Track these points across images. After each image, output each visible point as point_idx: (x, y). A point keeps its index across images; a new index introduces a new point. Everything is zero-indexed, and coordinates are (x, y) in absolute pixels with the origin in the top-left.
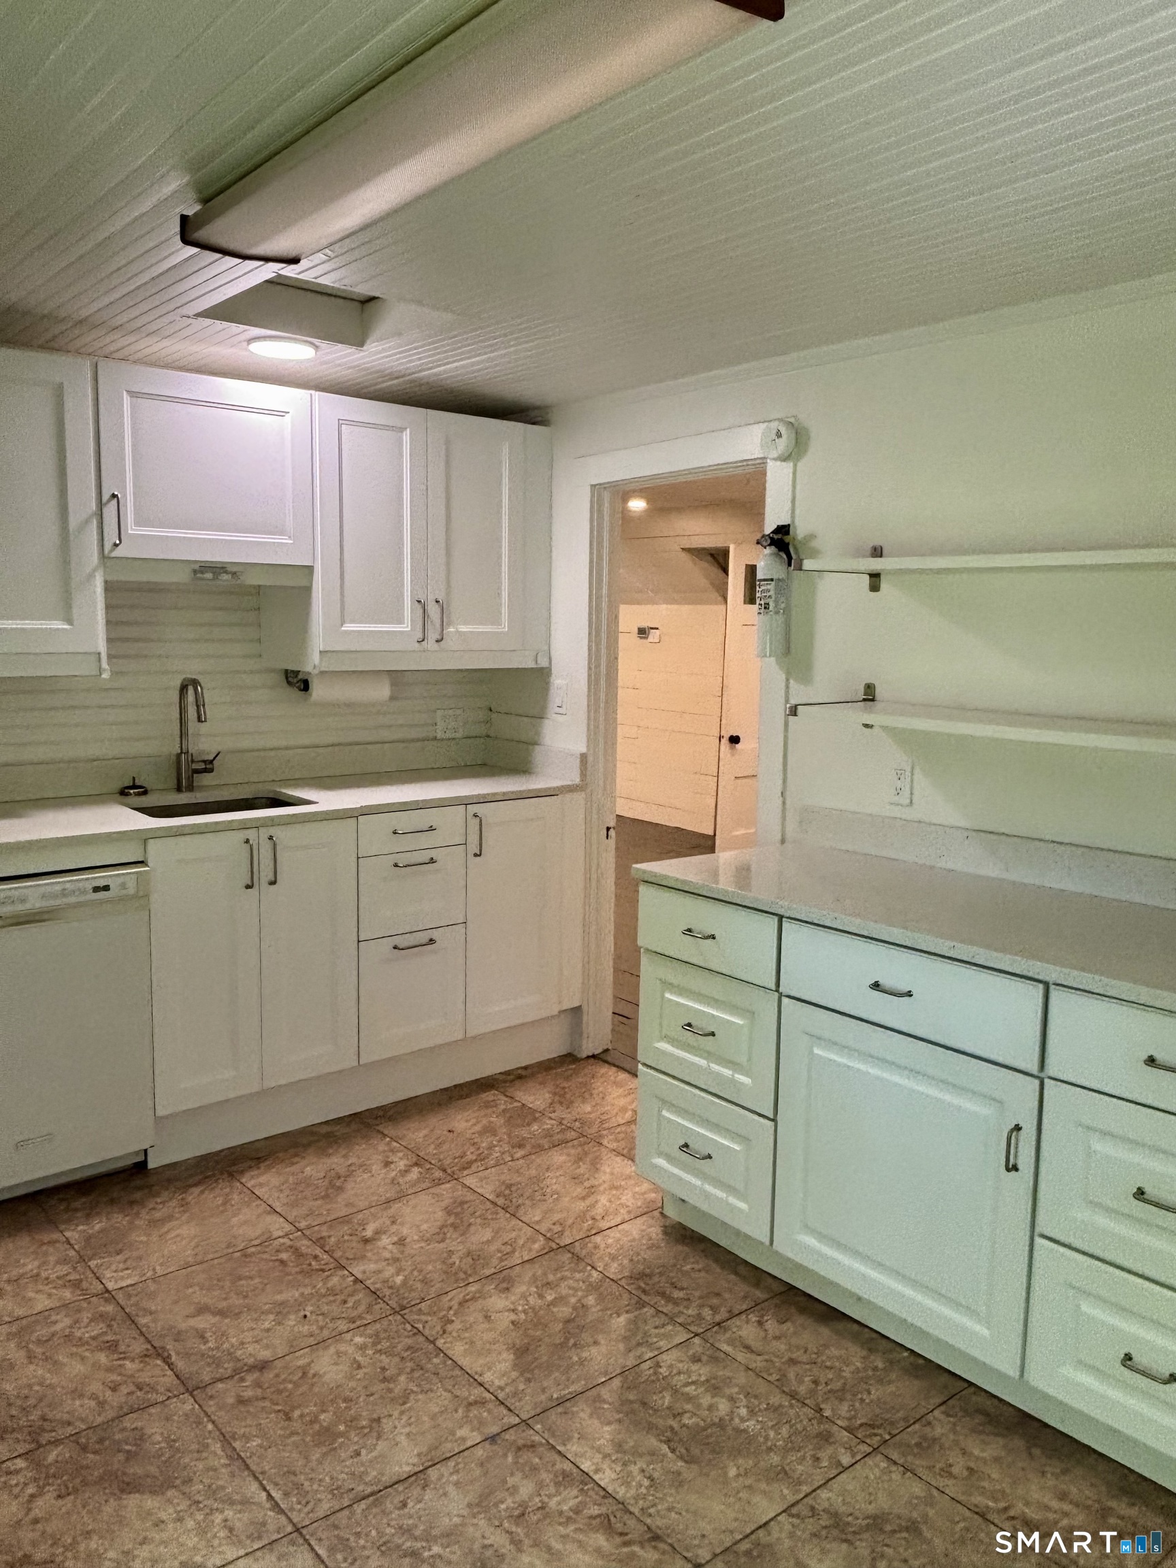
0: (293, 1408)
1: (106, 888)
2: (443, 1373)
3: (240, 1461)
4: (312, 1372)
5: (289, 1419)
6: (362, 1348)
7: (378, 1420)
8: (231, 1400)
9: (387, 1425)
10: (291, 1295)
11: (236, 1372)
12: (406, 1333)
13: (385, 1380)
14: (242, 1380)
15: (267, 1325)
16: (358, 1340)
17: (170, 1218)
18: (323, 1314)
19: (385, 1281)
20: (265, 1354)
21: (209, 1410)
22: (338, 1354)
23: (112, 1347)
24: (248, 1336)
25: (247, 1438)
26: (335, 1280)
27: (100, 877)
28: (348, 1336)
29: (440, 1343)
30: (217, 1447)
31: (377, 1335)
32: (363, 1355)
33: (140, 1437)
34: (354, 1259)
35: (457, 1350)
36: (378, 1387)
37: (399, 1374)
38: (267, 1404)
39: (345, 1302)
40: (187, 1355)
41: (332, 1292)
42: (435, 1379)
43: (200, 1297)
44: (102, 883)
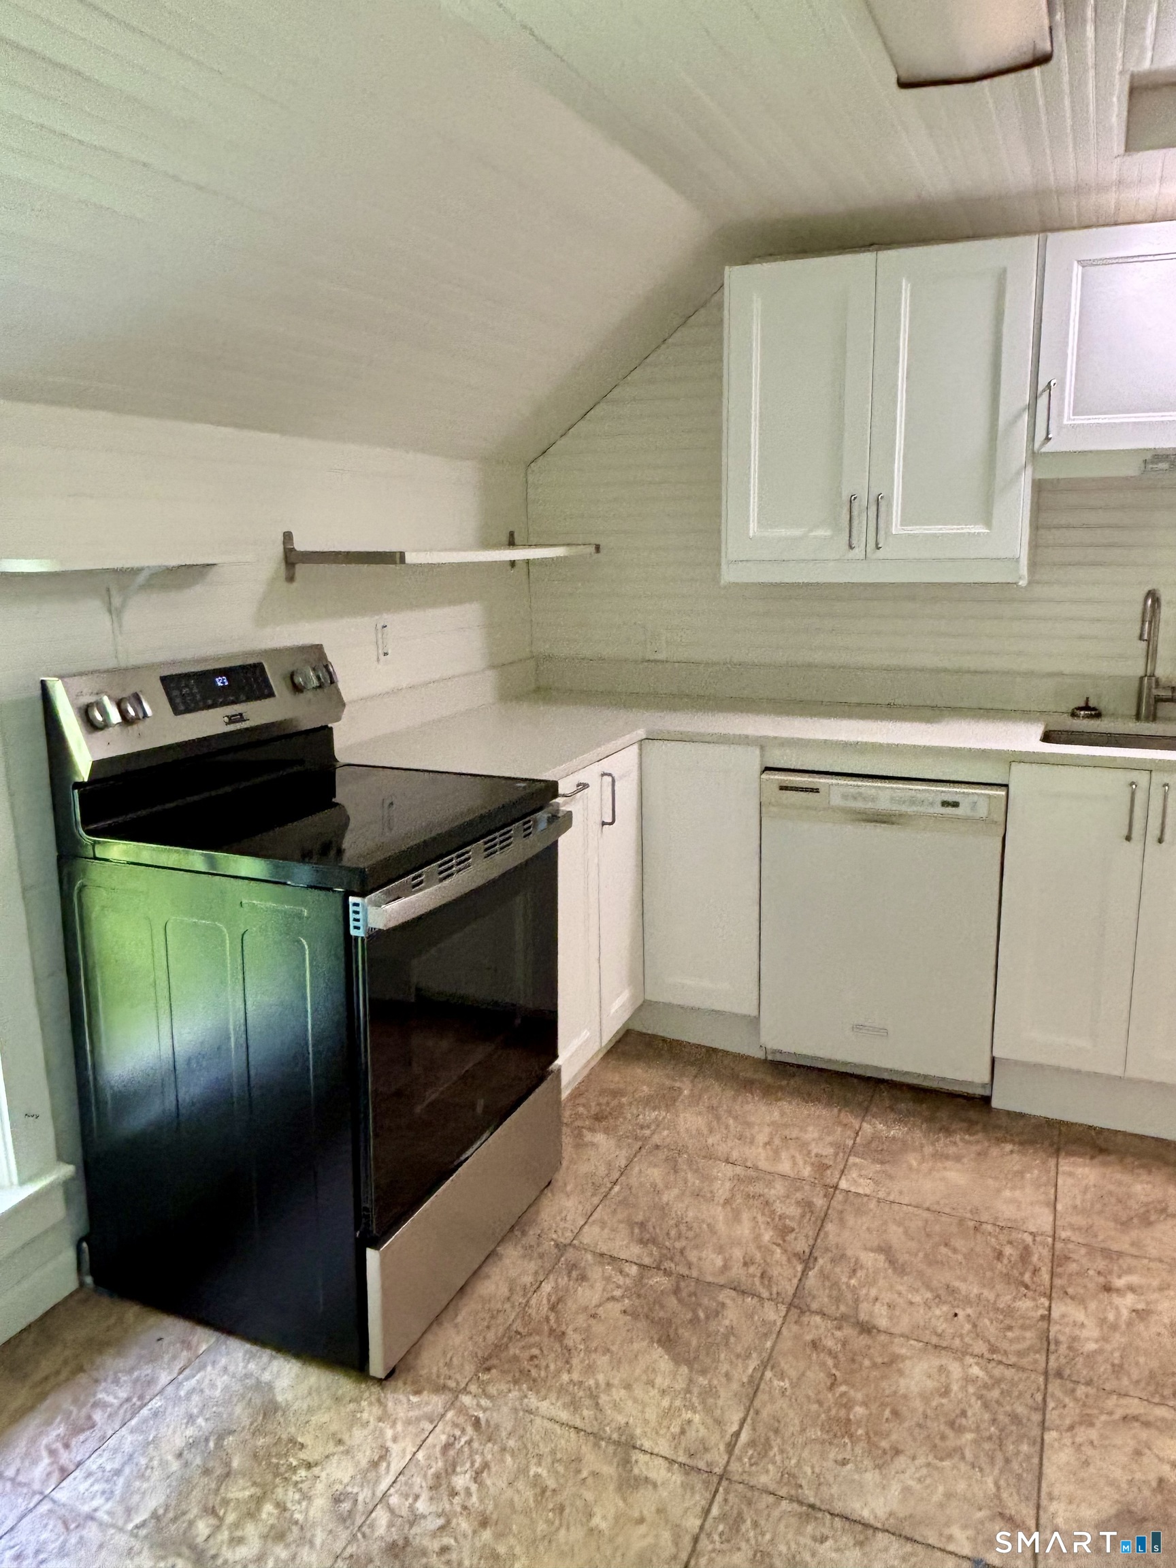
0: (845, 1382)
1: (955, 805)
2: (1015, 1465)
3: (754, 1387)
4: (901, 1365)
5: (832, 1387)
6: (968, 1380)
7: (897, 1452)
8: (809, 1338)
9: (901, 1461)
10: (971, 1288)
11: (844, 1317)
12: (1030, 1401)
13: (952, 1424)
14: (839, 1328)
15: (917, 1299)
16: (976, 1371)
17: (958, 1158)
18: (975, 1326)
19: (1074, 1339)
20: (883, 1323)
21: (784, 1331)
22: (941, 1369)
23: (784, 1232)
24: (887, 1297)
25: (782, 1376)
26: (1025, 1305)
27: (951, 792)
28: (969, 1360)
29: (1050, 1436)
30: (753, 1363)
31: (998, 1382)
32: (964, 1388)
33: (716, 1313)
34: (1072, 1298)
35: (1059, 1459)
36: (936, 1427)
37: (971, 1431)
38: (830, 1362)
39: (1010, 1328)
40: (824, 1276)
41: (1009, 1312)
42: (999, 1462)
43: (895, 1235)
44: (950, 799)
